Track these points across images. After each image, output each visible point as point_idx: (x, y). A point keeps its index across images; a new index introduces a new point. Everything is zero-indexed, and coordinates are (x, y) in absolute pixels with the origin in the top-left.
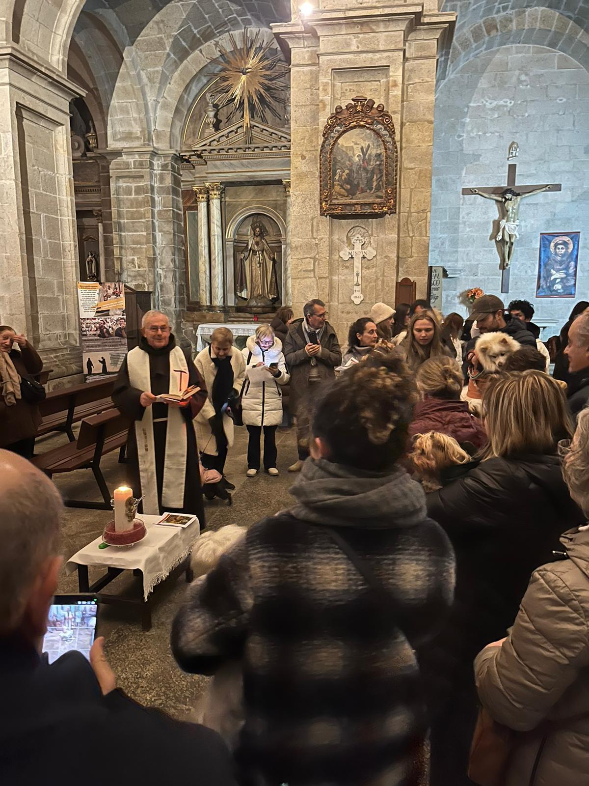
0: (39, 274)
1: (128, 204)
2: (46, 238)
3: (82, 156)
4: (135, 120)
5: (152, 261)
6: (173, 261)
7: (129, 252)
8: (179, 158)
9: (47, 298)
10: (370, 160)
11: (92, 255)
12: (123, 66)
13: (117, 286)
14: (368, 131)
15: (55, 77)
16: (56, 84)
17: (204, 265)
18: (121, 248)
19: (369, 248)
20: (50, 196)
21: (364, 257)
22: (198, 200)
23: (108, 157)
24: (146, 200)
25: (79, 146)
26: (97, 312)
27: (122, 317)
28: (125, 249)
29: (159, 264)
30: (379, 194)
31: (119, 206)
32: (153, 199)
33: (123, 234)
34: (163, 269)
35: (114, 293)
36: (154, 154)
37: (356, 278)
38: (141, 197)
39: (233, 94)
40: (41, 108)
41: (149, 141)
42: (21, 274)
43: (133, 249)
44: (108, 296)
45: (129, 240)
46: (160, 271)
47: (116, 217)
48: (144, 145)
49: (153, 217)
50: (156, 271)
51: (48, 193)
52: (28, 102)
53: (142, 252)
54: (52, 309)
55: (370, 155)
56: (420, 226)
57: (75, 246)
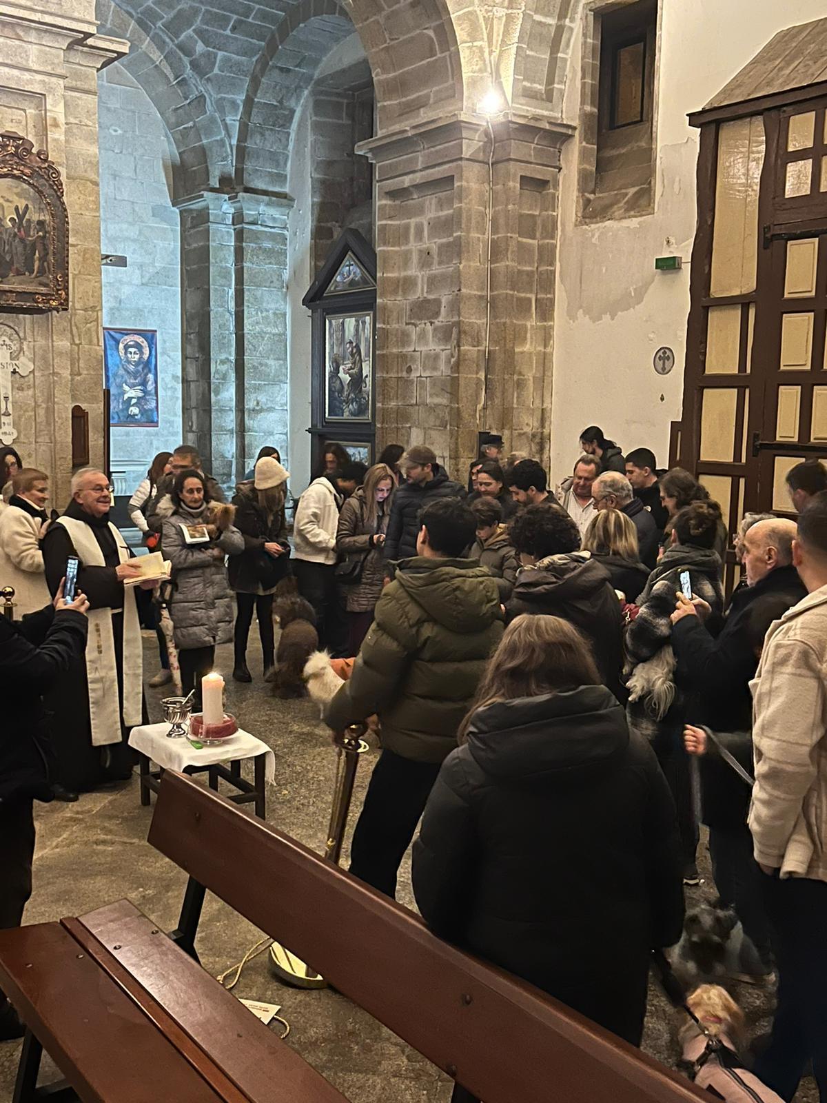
14: (26, 186)
19: (22, 359)
21: (14, 372)
30: (43, 279)
37: (3, 403)
55: (29, 221)
56: (89, 329)
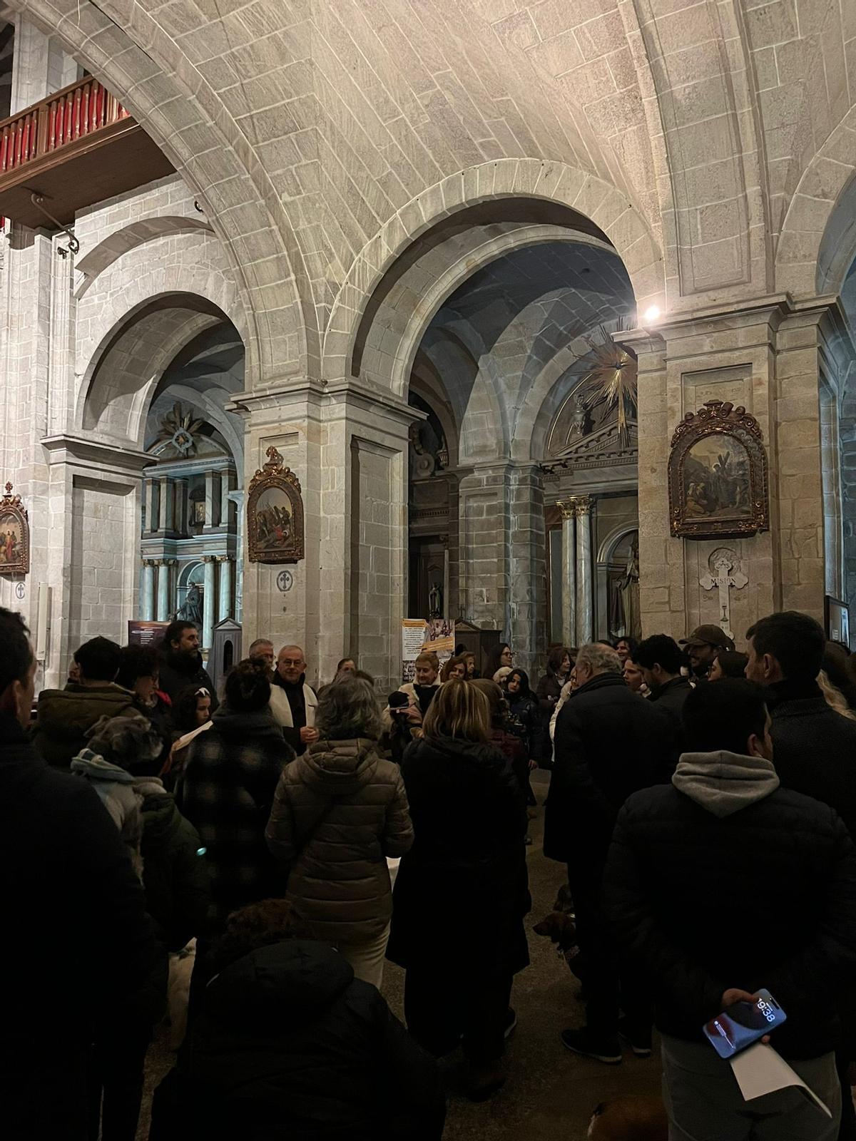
0: (363, 609)
1: (479, 527)
2: (373, 571)
3: (431, 475)
4: (490, 431)
5: (504, 593)
6: (530, 592)
7: (477, 582)
8: (541, 470)
9: (370, 637)
10: (731, 470)
11: (436, 587)
12: (478, 375)
13: (447, 624)
14: (726, 437)
15: (393, 405)
16: (395, 411)
17: (569, 597)
18: (468, 578)
19: (738, 574)
20: (382, 526)
21: (732, 586)
22: (563, 517)
23: (458, 475)
24: (500, 520)
25: (429, 464)
28: (473, 579)
29: (512, 596)
30: (745, 508)
31: (468, 530)
32: (507, 520)
33: (471, 561)
34: (516, 603)
35: (442, 632)
36: (510, 467)
37: (722, 611)
38: (493, 518)
39: (605, 392)
40: (377, 437)
41: (505, 453)
42: (343, 611)
43: (482, 579)
44: (435, 635)
45: (477, 568)
46: (513, 605)
47: (464, 542)
48: (499, 458)
49: (506, 539)
50: (508, 606)
51: (379, 524)
52: (364, 433)
53: (493, 583)
54: (374, 650)
55: (730, 464)
56: (808, 544)
57: (405, 579)
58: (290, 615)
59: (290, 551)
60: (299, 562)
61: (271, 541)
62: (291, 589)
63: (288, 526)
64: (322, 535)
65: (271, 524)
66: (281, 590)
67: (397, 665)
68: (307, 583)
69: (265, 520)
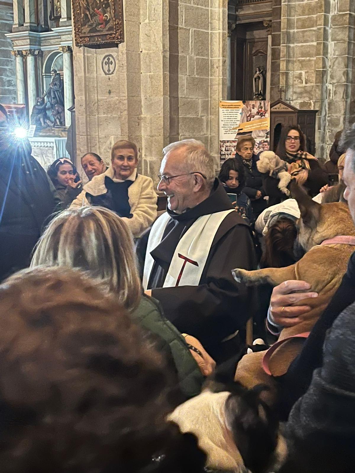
0: (183, 93)
1: (300, 11)
2: (193, 54)
5: (322, 75)
6: (346, 74)
7: (297, 65)
9: (190, 119)
11: (260, 70)
13: (262, 105)
18: (288, 62)
20: (202, 9)
24: (319, 5)
26: (239, 134)
27: (266, 140)
28: (293, 62)
29: (329, 78)
31: (289, 15)
33: (292, 45)
34: (333, 84)
35: (258, 113)
42: (162, 93)
43: (301, 62)
44: (251, 116)
45: (297, 51)
46: (330, 87)
47: (286, 26)
49: (326, 23)
50: (325, 87)
51: (199, 6)
53: (311, 66)
54: (194, 131)
57: (224, 62)
58: (114, 98)
59: (111, 34)
60: (120, 45)
61: (94, 26)
62: (115, 73)
63: (108, 9)
64: (142, 18)
65: (93, 9)
66: (106, 74)
67: (216, 145)
68: (127, 66)
69: (88, 4)
